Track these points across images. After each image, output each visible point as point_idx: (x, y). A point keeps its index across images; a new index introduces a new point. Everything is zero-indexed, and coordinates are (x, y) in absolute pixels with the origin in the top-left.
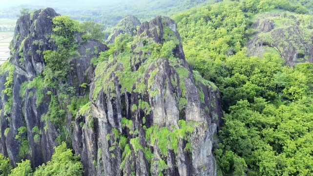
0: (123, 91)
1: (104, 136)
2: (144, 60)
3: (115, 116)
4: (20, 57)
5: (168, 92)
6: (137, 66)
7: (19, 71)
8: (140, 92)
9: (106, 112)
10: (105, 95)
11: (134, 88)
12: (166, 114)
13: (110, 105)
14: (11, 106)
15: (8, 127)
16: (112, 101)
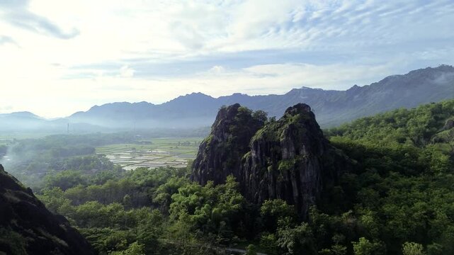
0: (267, 140)
1: (255, 165)
4: (217, 130)
5: (290, 139)
7: (216, 138)
8: (276, 141)
9: (257, 151)
10: (257, 142)
11: (273, 139)
12: (289, 152)
13: (259, 147)
14: (208, 156)
15: (204, 168)
16: (260, 145)
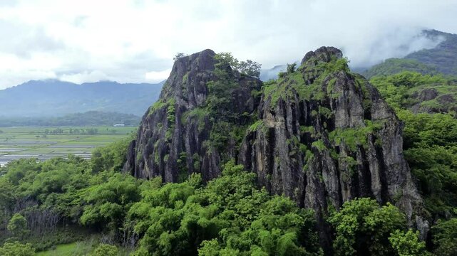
0: (301, 99)
1: (281, 142)
2: (317, 76)
3: (294, 123)
4: (183, 88)
5: (351, 92)
6: (312, 81)
7: (181, 103)
8: (318, 99)
9: (285, 117)
10: (284, 102)
11: (312, 96)
12: (349, 116)
13: (290, 110)
14: (173, 132)
15: (168, 153)
16: (292, 106)
